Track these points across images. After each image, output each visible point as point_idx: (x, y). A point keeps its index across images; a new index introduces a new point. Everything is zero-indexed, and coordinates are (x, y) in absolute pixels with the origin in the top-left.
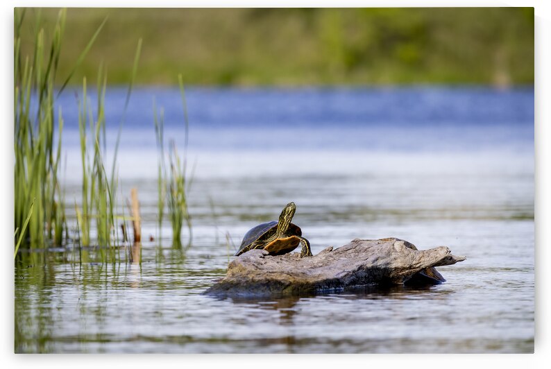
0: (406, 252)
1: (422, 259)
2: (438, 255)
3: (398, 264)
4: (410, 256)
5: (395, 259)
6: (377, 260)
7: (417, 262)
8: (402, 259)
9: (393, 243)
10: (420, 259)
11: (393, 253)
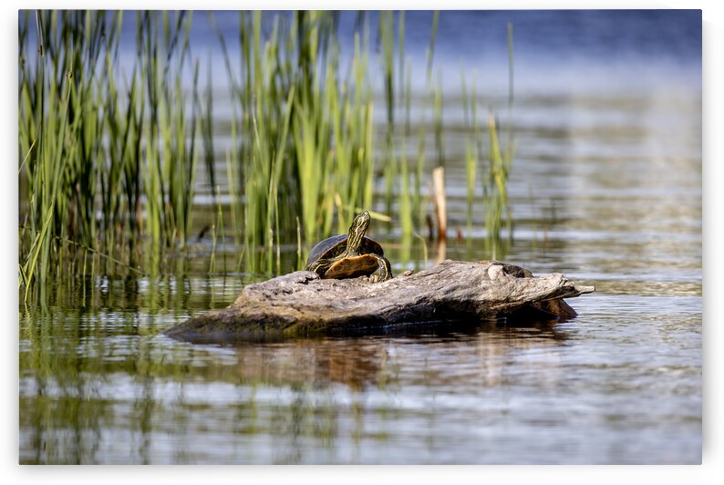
0: (503, 280)
1: (526, 290)
2: (548, 285)
3: (489, 295)
4: (508, 285)
5: (485, 289)
6: (454, 289)
7: (518, 293)
8: (495, 288)
9: (486, 268)
10: (523, 290)
11: (483, 282)
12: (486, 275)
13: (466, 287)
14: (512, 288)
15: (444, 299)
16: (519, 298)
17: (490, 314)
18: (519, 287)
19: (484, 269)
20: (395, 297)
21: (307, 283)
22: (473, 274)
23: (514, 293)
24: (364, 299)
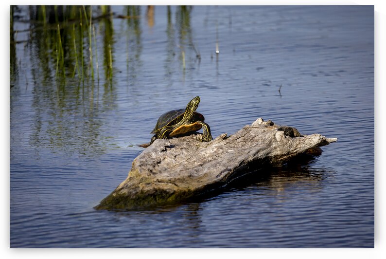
0: (285, 141)
1: (299, 146)
2: (312, 142)
3: (278, 152)
4: (288, 144)
5: (275, 148)
6: (258, 152)
7: (294, 148)
8: (281, 147)
9: (274, 133)
10: (297, 146)
11: (273, 143)
12: (275, 138)
13: (265, 149)
14: (291, 146)
15: (253, 160)
16: (295, 151)
17: (278, 163)
18: (295, 145)
19: (273, 134)
20: (225, 161)
21: (166, 150)
22: (267, 138)
23: (292, 148)
24: (206, 164)
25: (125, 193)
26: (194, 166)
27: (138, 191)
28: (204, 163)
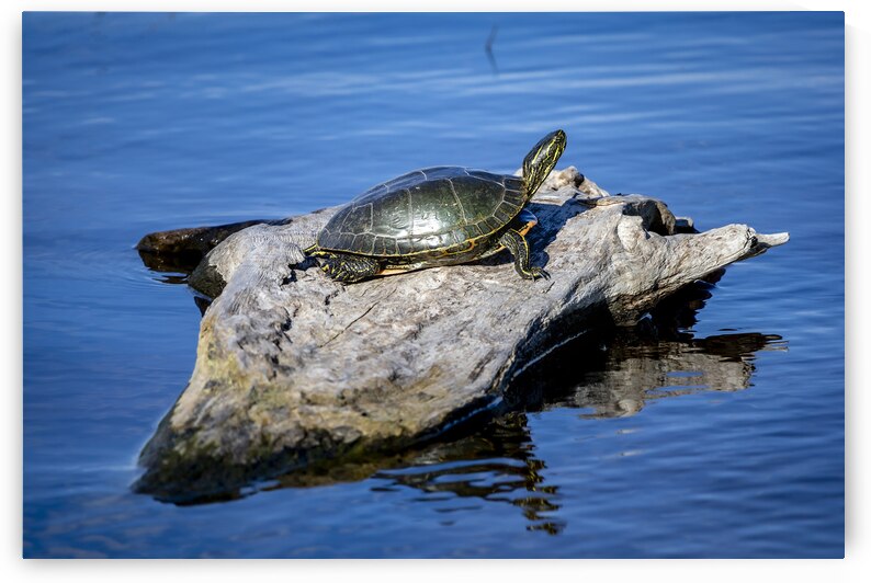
0: (646, 249)
1: (686, 264)
2: (724, 252)
3: (625, 285)
4: (656, 259)
5: (619, 272)
6: (575, 287)
7: (673, 271)
8: (636, 268)
9: (614, 225)
10: (680, 264)
11: (614, 257)
12: (617, 241)
13: (592, 276)
14: (662, 264)
15: (564, 313)
16: (673, 280)
17: (625, 317)
18: (674, 260)
19: (610, 226)
20: (482, 322)
21: (294, 278)
22: (592, 239)
23: (666, 270)
24: (427, 330)
25: (212, 446)
26: (393, 340)
27: (252, 437)
28: (421, 325)
